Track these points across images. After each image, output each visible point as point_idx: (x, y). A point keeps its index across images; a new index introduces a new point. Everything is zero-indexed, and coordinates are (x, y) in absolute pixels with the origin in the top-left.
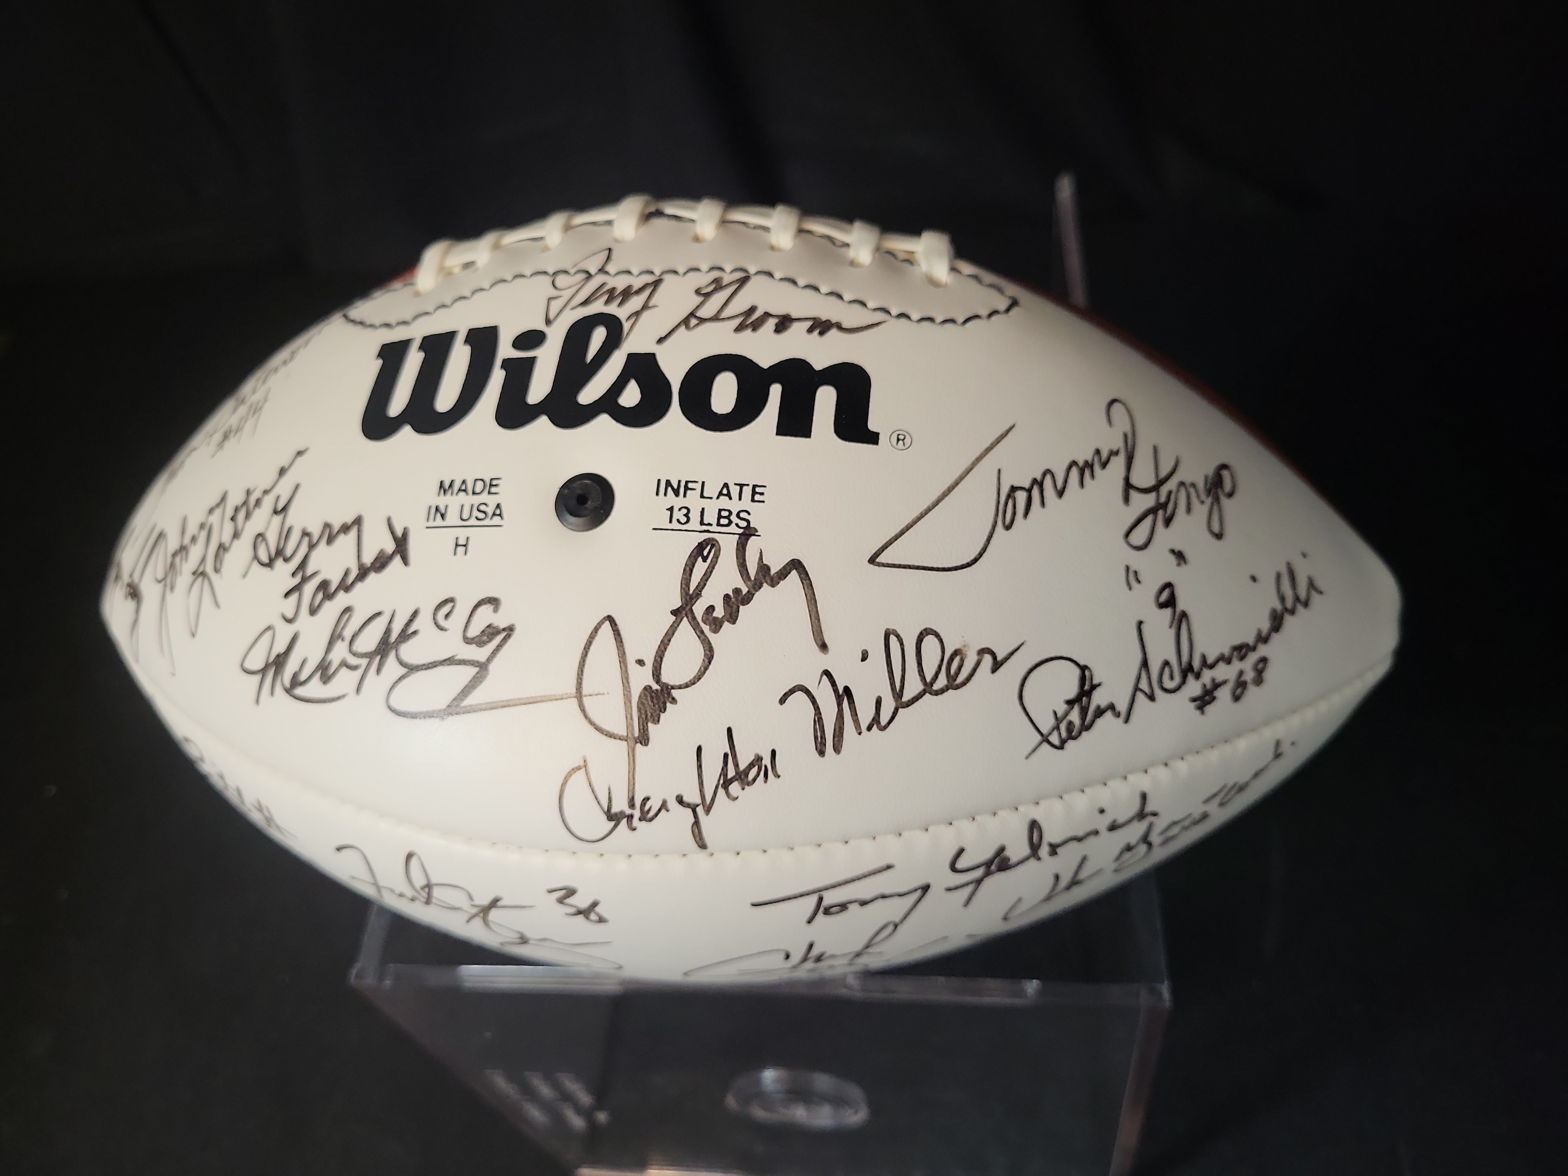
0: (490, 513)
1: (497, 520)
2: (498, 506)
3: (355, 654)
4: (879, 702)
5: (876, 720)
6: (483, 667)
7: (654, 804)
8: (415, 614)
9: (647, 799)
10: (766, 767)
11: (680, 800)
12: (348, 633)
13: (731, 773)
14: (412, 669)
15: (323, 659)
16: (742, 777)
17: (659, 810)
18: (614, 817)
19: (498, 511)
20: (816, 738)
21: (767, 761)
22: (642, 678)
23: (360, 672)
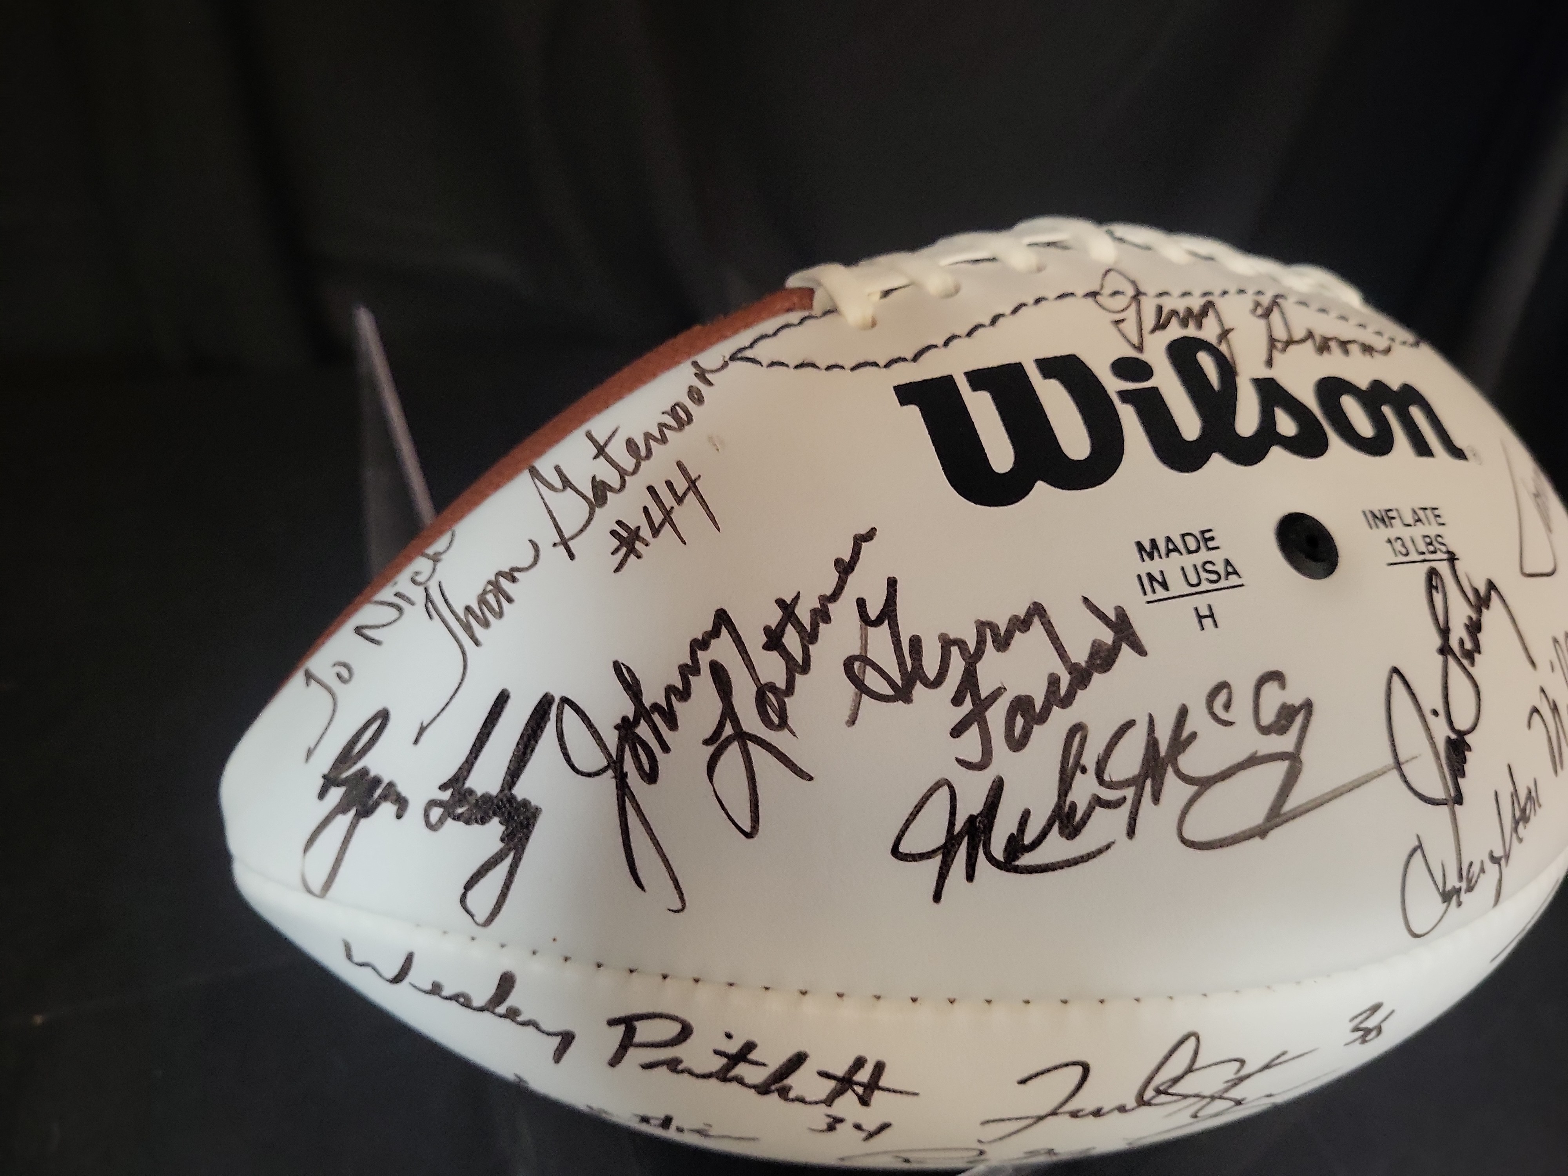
0: (1222, 573)
1: (1233, 580)
2: (1228, 562)
3: (1111, 786)
6: (1294, 758)
7: (1476, 869)
8: (1183, 712)
9: (1470, 866)
10: (1533, 798)
11: (1491, 856)
12: (1089, 760)
13: (1517, 813)
14: (1204, 784)
15: (1059, 806)
16: (1522, 815)
17: (1478, 875)
18: (1446, 897)
19: (1231, 570)
20: (1550, 755)
21: (1533, 792)
22: (1441, 731)
23: (1126, 808)
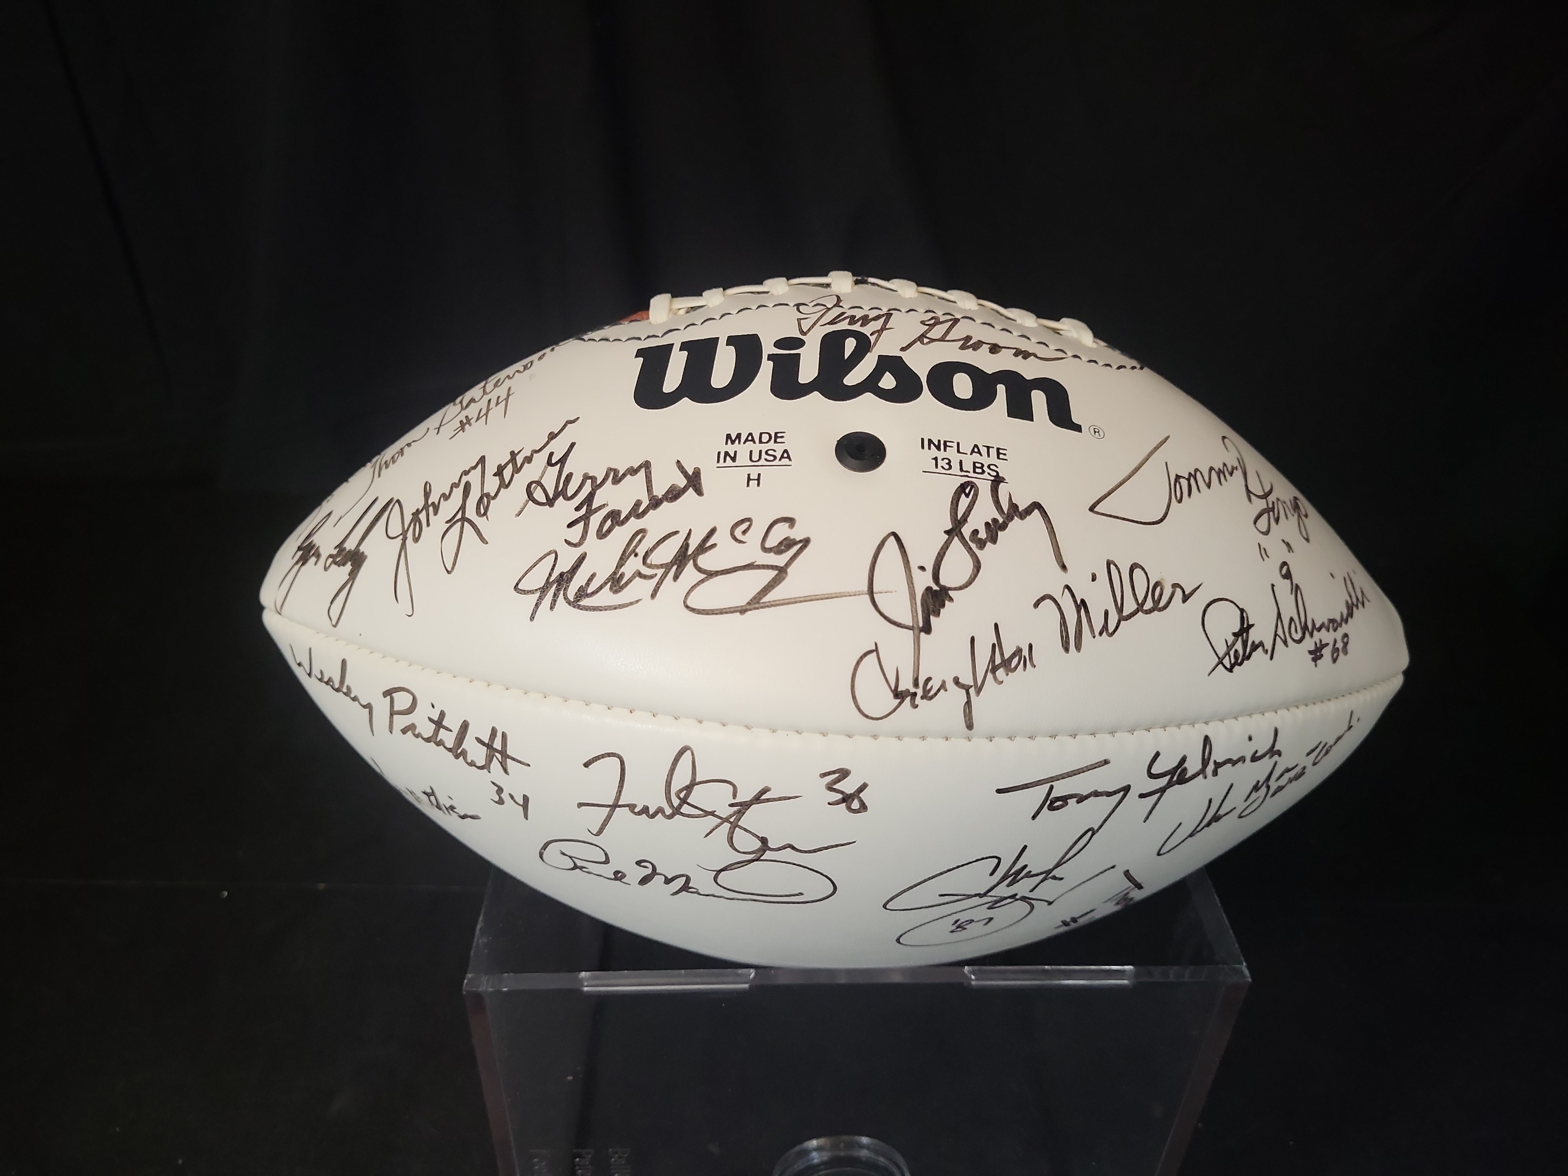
0: (778, 457)
1: (785, 461)
2: (786, 451)
3: (650, 566)
4: (1106, 613)
5: (1105, 627)
6: (782, 571)
7: (935, 684)
8: (713, 531)
9: (929, 679)
10: (1025, 657)
11: (956, 681)
12: (641, 550)
13: (998, 661)
14: (711, 574)
15: (615, 573)
16: (1006, 664)
17: (939, 690)
18: (899, 695)
19: (786, 454)
20: (1062, 637)
21: (1025, 653)
22: (924, 581)
23: (656, 580)
